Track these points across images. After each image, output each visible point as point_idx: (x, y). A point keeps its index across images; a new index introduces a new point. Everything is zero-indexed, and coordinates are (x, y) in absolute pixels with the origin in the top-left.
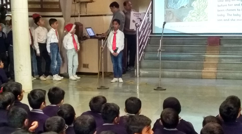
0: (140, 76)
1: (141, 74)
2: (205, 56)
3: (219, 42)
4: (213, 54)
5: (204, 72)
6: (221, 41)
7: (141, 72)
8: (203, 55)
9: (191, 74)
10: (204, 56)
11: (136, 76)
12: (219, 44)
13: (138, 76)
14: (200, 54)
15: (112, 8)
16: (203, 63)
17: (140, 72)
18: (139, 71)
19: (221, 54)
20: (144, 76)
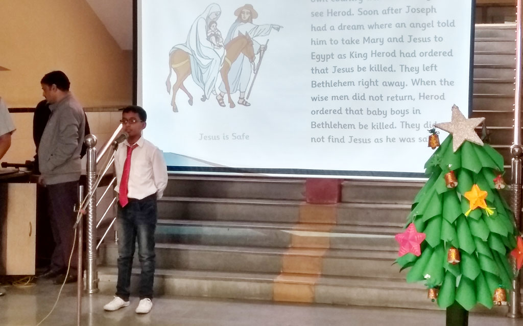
0: (97, 293)
1: (101, 286)
2: (291, 235)
3: (337, 192)
5: (278, 282)
6: (344, 191)
7: (101, 279)
8: (289, 232)
9: (242, 286)
11: (87, 292)
12: (336, 199)
13: (91, 291)
14: (278, 229)
15: (47, 87)
16: (282, 255)
17: (98, 280)
18: (95, 276)
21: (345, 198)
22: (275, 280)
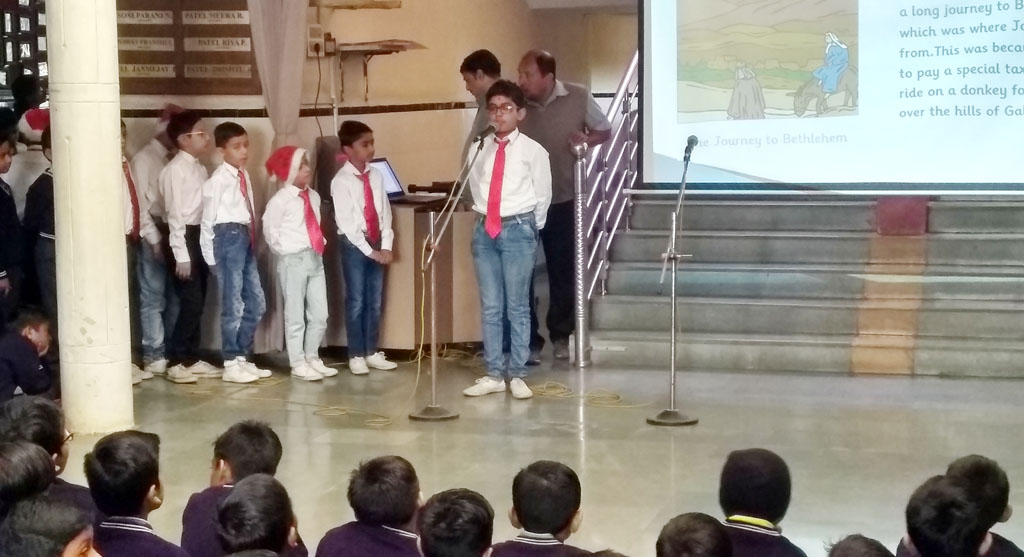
0: (589, 366)
1: (594, 357)
2: (863, 281)
3: (924, 218)
4: (897, 269)
5: (858, 346)
6: (931, 216)
7: (594, 348)
8: (858, 276)
9: (805, 353)
10: (859, 279)
11: (575, 365)
12: (924, 227)
13: (582, 364)
14: (844, 272)
15: (471, 76)
16: (857, 309)
17: (591, 349)
18: (586, 343)
19: (932, 269)
20: (609, 364)
21: (935, 226)
22: (854, 344)
